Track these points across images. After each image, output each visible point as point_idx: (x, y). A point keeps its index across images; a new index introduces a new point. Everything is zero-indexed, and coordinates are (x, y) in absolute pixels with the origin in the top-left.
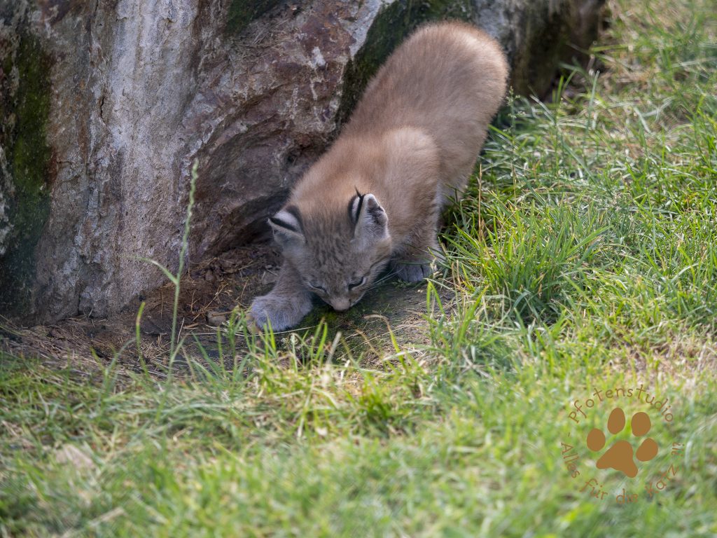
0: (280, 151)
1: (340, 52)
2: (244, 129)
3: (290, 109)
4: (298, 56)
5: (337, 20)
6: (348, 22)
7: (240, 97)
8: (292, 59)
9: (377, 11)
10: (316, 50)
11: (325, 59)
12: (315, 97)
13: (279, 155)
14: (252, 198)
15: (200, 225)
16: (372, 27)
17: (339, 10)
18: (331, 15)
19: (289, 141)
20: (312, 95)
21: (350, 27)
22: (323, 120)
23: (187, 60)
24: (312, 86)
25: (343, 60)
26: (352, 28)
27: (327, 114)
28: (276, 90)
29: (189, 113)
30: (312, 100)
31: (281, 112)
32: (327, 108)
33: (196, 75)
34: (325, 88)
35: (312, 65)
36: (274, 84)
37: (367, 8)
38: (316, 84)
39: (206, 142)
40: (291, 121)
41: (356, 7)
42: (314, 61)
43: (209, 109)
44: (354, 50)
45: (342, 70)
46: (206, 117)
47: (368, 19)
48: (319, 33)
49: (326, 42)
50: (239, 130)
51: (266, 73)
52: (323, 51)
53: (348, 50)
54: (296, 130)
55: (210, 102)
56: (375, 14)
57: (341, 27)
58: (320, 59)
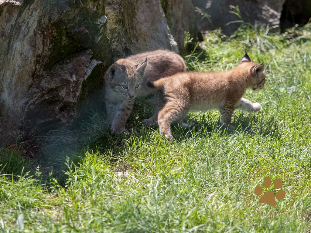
0: (58, 106)
1: (81, 77)
2: (47, 98)
3: (63, 93)
4: (67, 76)
5: (82, 67)
6: (85, 68)
7: (47, 88)
8: (65, 78)
9: (95, 65)
10: (74, 76)
11: (76, 79)
12: (72, 90)
13: (58, 108)
14: (47, 120)
15: (29, 127)
16: (93, 70)
17: (83, 63)
18: (80, 65)
19: (61, 103)
20: (70, 89)
21: (86, 69)
22: (73, 98)
23: (31, 74)
24: (71, 87)
25: (82, 80)
26: (86, 70)
27: (75, 96)
28: (59, 87)
29: (30, 91)
30: (70, 91)
31: (60, 94)
32: (75, 94)
33: (33, 79)
34: (75, 88)
35: (72, 80)
36: (59, 85)
37: (92, 64)
38: (73, 86)
39: (34, 101)
40: (63, 97)
41: (88, 63)
42: (72, 79)
43: (36, 90)
44: (86, 77)
45: (81, 83)
46: (35, 93)
47: (92, 68)
48: (75, 70)
49: (77, 73)
50: (45, 98)
51: (56, 81)
52: (76, 76)
53: (84, 77)
54: (65, 100)
55: (37, 88)
56: (94, 66)
57: (83, 69)
58: (75, 79)
